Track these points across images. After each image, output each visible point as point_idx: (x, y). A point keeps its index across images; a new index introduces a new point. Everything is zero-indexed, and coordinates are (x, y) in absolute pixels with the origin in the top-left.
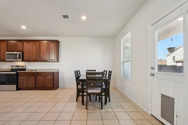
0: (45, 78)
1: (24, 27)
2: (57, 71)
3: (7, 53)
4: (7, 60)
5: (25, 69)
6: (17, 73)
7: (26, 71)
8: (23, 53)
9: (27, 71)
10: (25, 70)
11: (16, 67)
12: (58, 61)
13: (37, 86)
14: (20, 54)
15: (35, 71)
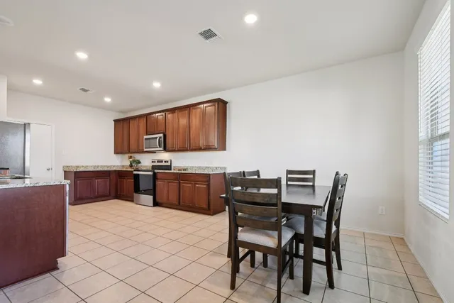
0: (195, 186)
1: (157, 85)
2: (222, 172)
3: (145, 137)
4: (145, 150)
5: (171, 166)
6: (155, 174)
7: (171, 169)
8: (165, 136)
9: (172, 171)
10: (169, 168)
11: (158, 162)
12: (223, 148)
13: (181, 203)
14: (161, 137)
15: (183, 172)
